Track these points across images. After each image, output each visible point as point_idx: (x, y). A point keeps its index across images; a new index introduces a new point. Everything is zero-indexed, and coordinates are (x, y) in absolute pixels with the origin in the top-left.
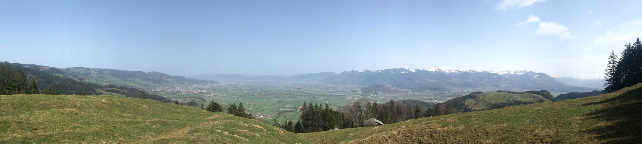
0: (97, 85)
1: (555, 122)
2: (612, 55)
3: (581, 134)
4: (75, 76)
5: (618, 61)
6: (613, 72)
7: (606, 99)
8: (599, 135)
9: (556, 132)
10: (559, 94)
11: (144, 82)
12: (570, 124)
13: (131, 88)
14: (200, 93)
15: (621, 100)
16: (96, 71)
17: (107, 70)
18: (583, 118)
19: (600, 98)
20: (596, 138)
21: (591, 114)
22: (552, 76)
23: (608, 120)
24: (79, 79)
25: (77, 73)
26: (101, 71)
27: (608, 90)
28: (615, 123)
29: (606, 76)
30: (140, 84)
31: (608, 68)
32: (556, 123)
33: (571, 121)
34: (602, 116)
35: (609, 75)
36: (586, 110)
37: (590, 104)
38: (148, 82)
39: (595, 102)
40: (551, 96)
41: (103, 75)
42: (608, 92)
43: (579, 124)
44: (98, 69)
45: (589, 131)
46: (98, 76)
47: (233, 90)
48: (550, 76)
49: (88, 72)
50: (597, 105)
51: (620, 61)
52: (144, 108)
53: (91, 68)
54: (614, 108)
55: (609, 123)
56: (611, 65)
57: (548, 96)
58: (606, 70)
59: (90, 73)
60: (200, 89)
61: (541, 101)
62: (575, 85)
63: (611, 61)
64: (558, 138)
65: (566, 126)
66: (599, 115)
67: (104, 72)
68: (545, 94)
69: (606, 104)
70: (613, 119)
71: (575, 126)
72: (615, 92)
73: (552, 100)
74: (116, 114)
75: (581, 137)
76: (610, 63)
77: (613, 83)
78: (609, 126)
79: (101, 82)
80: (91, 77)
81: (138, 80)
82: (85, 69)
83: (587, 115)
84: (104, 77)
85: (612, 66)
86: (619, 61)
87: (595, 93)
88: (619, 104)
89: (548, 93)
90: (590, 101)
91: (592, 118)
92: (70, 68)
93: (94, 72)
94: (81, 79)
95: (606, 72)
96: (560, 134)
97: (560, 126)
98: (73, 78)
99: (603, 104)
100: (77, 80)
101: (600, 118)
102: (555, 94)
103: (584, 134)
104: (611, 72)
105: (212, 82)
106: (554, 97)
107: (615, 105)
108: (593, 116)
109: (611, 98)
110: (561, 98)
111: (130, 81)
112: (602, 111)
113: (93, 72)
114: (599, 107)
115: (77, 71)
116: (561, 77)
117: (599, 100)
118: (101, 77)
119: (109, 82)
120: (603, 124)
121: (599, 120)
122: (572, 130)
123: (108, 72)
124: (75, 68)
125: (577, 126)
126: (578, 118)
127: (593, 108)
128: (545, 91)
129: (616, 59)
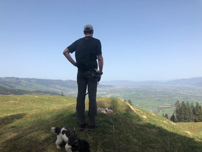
0: (26, 91)
4: (7, 85)
13: (52, 92)
16: (25, 80)
17: (34, 79)
26: (29, 80)
44: (27, 78)
46: (26, 84)
49: (18, 81)
53: (20, 78)
59: (20, 82)
60: (102, 92)
67: (32, 81)
79: (29, 89)
80: (21, 85)
81: (58, 87)
82: (15, 79)
84: (32, 84)
94: (12, 87)
98: (4, 86)
100: (8, 87)
111: (52, 87)
113: (22, 81)
115: (8, 80)
118: (29, 85)
119: (35, 88)
123: (35, 81)
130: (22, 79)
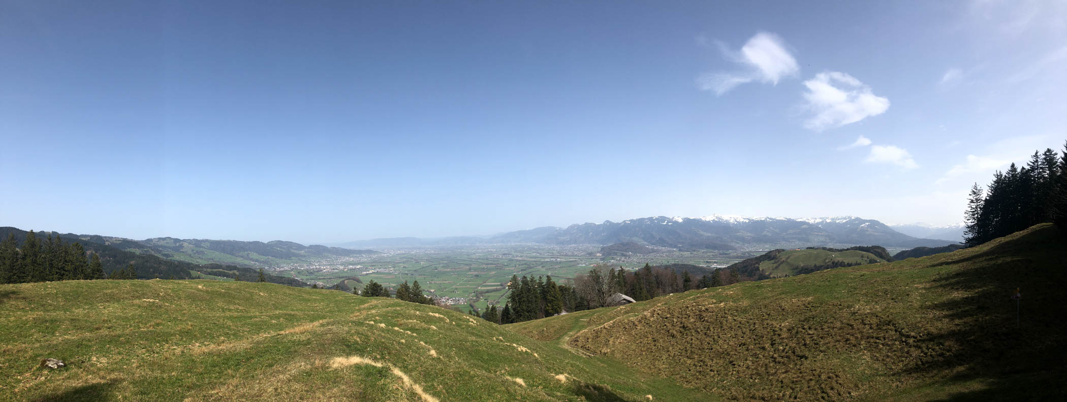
0: (192, 264)
4: (160, 252)
11: (263, 258)
13: (243, 267)
14: (351, 269)
17: (207, 241)
24: (165, 255)
25: (162, 246)
26: (197, 243)
30: (257, 261)
38: (270, 257)
41: (201, 249)
44: (194, 239)
46: (193, 250)
49: (178, 244)
52: (262, 296)
53: (182, 239)
59: (181, 246)
60: (351, 264)
67: (202, 245)
74: (218, 306)
79: (198, 261)
80: (183, 252)
81: (254, 256)
82: (172, 241)
92: (151, 239)
93: (187, 244)
94: (167, 255)
98: (156, 255)
100: (161, 257)
111: (242, 257)
113: (185, 244)
115: (162, 243)
118: (197, 252)
119: (210, 259)
123: (209, 245)
124: (160, 239)
130: (184, 240)
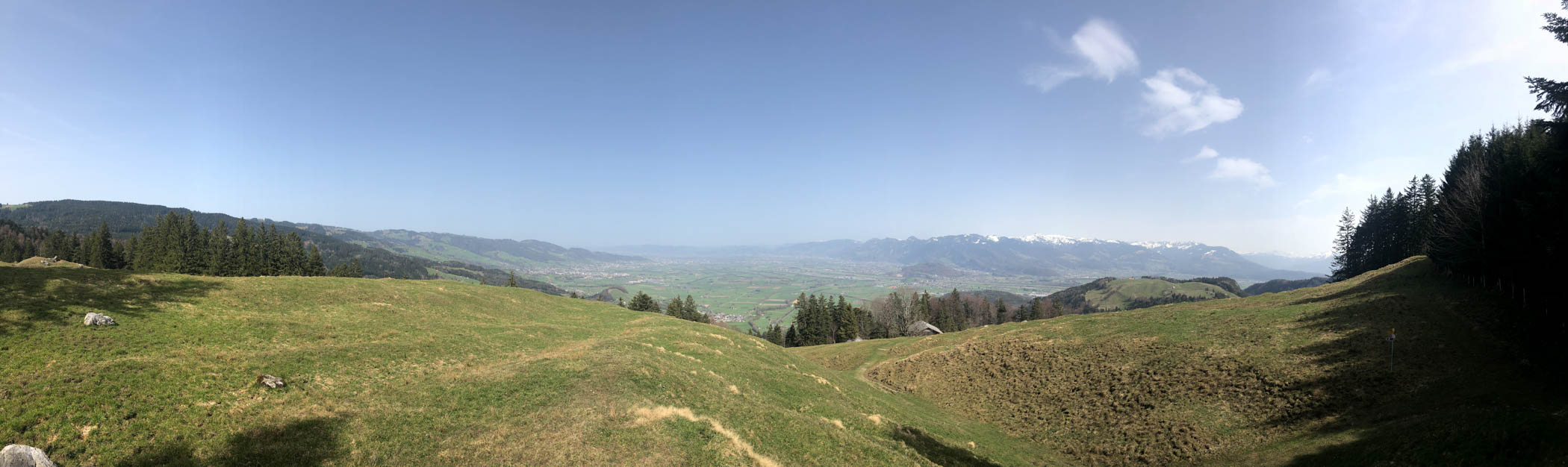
0: (430, 260)
1: (1244, 333)
2: (1346, 216)
3: (1289, 355)
4: (391, 246)
5: (1355, 226)
6: (1346, 245)
7: (1334, 293)
8: (1320, 357)
9: (1245, 352)
10: (1252, 284)
11: (515, 259)
12: (1270, 337)
13: (491, 268)
14: (617, 277)
15: (1359, 294)
16: (427, 237)
17: (448, 235)
18: (1292, 326)
19: (1323, 290)
20: (1314, 362)
21: (1307, 319)
22: (1240, 252)
23: (1338, 329)
24: (396, 249)
25: (394, 239)
26: (436, 237)
27: (1339, 276)
28: (1347, 335)
29: (1335, 250)
30: (507, 261)
31: (1339, 238)
32: (1245, 336)
33: (1271, 333)
34: (1327, 323)
35: (1340, 251)
36: (1299, 311)
37: (1307, 301)
38: (522, 258)
39: (1316, 297)
40: (1238, 288)
41: (441, 244)
42: (1339, 280)
43: (1286, 337)
44: (432, 232)
45: (1302, 351)
47: (676, 274)
48: (1237, 252)
49: (413, 238)
50: (1318, 304)
51: (1360, 226)
52: (514, 303)
53: (418, 231)
54: (1348, 308)
55: (1338, 335)
56: (1344, 233)
57: (1233, 287)
58: (1334, 242)
59: (418, 240)
60: (616, 271)
61: (1219, 296)
62: (1279, 268)
63: (1342, 225)
64: (1249, 362)
65: (1262, 342)
66: (1322, 320)
67: (441, 239)
68: (1227, 285)
69: (1334, 301)
70: (1346, 328)
71: (1279, 342)
72: (1350, 279)
73: (1239, 294)
74: (462, 313)
75: (1288, 361)
76: (1342, 229)
77: (1348, 264)
78: (1337, 341)
79: (436, 257)
80: (419, 247)
81: (504, 255)
82: (407, 233)
83: (1299, 321)
84: (442, 247)
85: (1344, 235)
86: (1358, 227)
87: (1315, 281)
88: (1356, 301)
89: (1233, 282)
90: (1307, 296)
91: (1308, 327)
92: (382, 230)
94: (400, 250)
95: (1335, 245)
96: (1252, 355)
97: (1252, 342)
98: (386, 249)
99: (1329, 302)
100: (393, 252)
101: (1322, 327)
102: (1244, 284)
103: (1294, 355)
104: (1343, 244)
105: (639, 259)
106: (1243, 289)
107: (1348, 303)
108: (1310, 322)
109: (1343, 290)
110: (1256, 290)
111: (490, 256)
112: (1327, 314)
113: (422, 238)
114: (1322, 307)
115: (393, 235)
116: (1255, 253)
117: (1322, 294)
118: (437, 247)
119: (450, 255)
120: (1327, 337)
121: (1321, 330)
122: (1273, 347)
123: (449, 239)
124: (392, 230)
125: (1282, 341)
126: (1284, 327)
127: (1312, 308)
128: (1226, 279)
129: (1353, 222)
130: (421, 234)
